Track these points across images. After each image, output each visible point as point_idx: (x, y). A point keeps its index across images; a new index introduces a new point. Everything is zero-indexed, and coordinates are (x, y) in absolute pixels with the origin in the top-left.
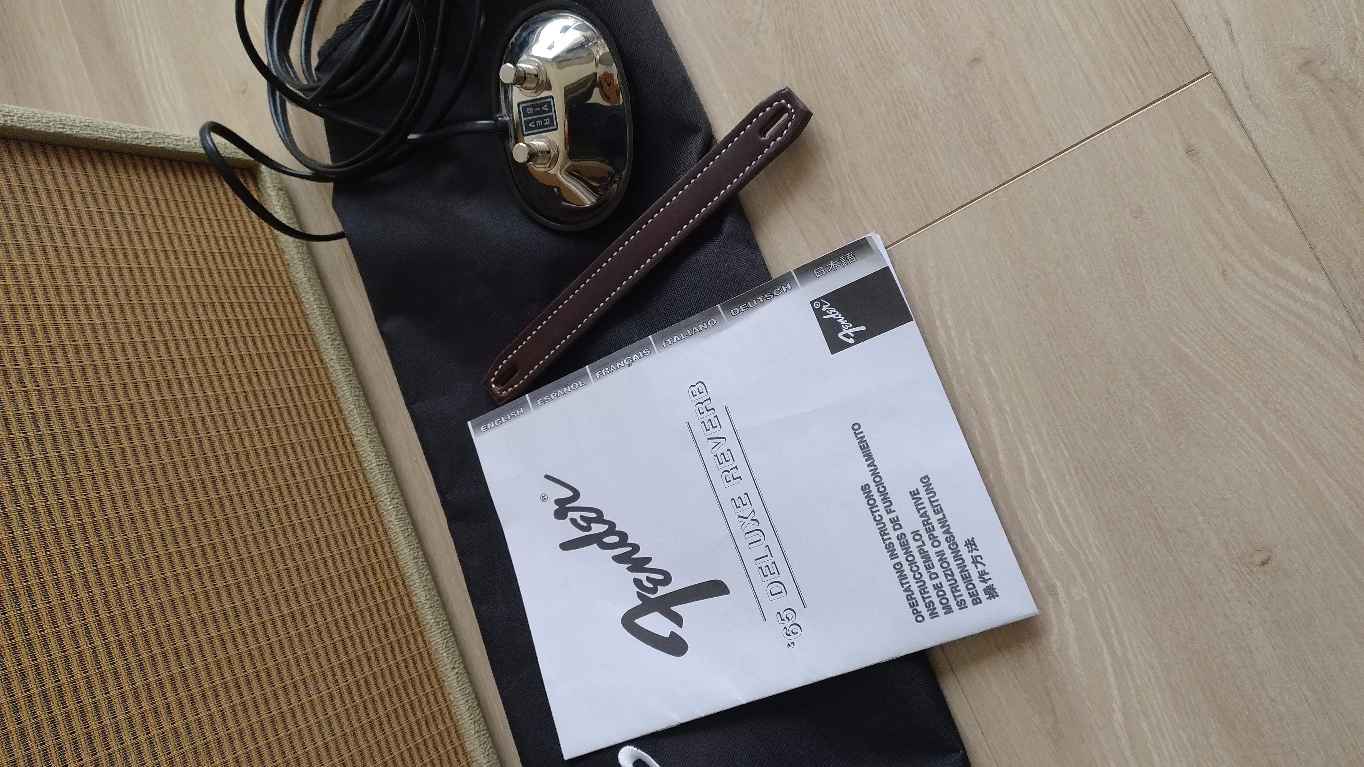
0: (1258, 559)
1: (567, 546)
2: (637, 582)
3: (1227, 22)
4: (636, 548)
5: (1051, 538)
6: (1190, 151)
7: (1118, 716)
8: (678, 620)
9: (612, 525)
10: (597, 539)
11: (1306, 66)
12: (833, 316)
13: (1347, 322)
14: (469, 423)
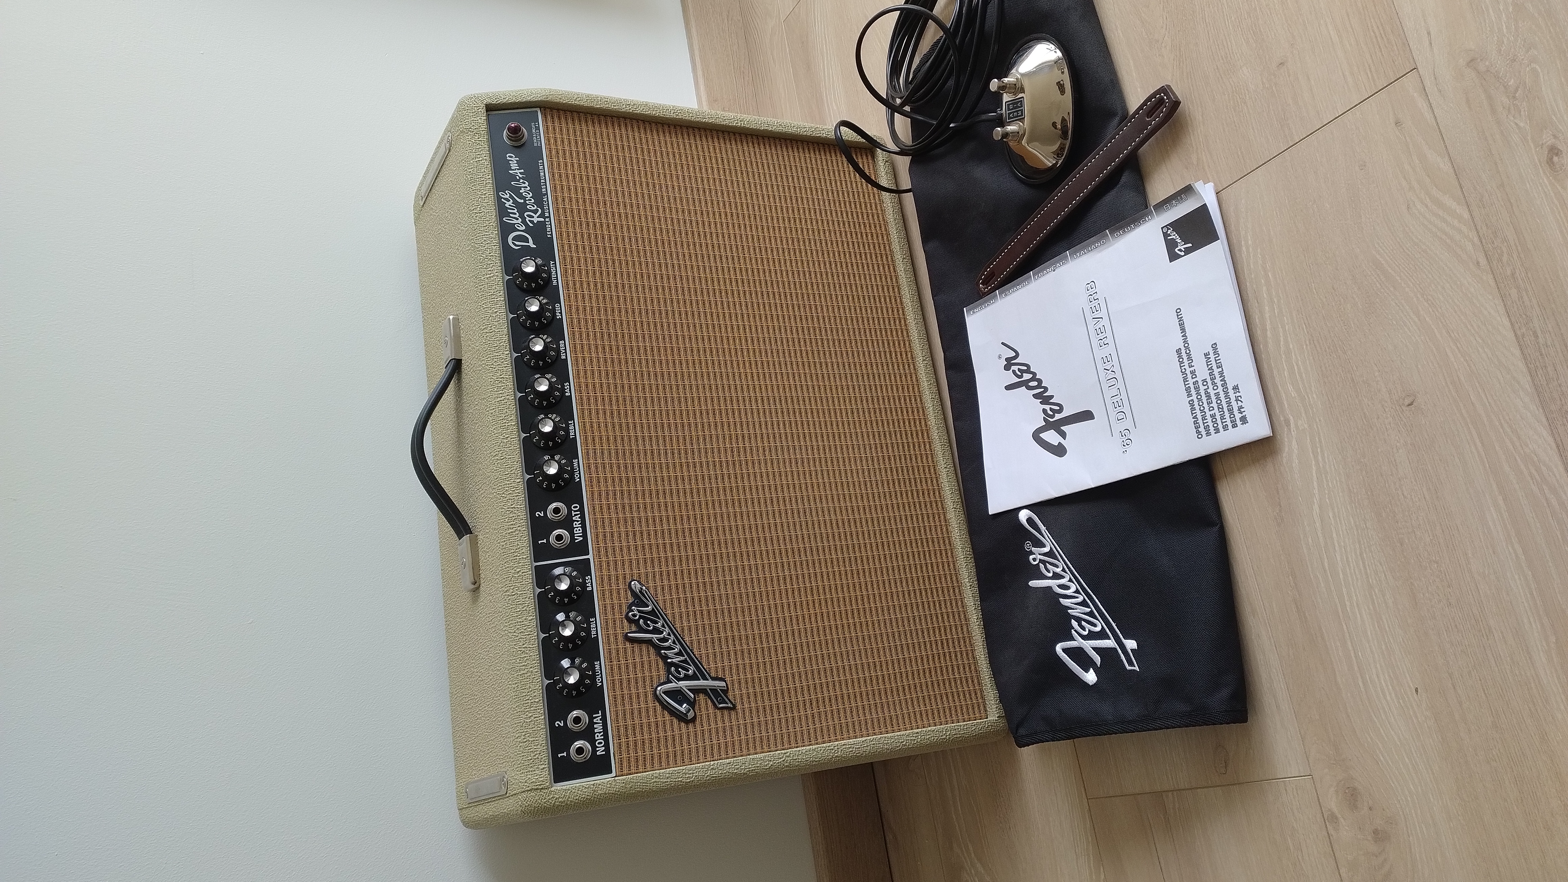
0: (1407, 402)
1: (1008, 388)
2: (1044, 411)
3: (1429, 33)
4: (1046, 389)
5: (1290, 388)
6: (1397, 123)
7: (1316, 507)
8: (1063, 435)
9: (1034, 374)
10: (1025, 384)
11: (1471, 62)
12: (1174, 237)
13: (1476, 239)
14: (965, 309)
